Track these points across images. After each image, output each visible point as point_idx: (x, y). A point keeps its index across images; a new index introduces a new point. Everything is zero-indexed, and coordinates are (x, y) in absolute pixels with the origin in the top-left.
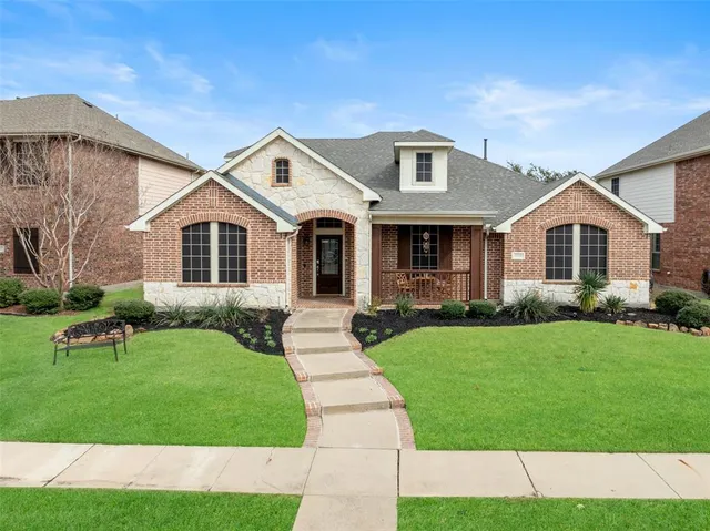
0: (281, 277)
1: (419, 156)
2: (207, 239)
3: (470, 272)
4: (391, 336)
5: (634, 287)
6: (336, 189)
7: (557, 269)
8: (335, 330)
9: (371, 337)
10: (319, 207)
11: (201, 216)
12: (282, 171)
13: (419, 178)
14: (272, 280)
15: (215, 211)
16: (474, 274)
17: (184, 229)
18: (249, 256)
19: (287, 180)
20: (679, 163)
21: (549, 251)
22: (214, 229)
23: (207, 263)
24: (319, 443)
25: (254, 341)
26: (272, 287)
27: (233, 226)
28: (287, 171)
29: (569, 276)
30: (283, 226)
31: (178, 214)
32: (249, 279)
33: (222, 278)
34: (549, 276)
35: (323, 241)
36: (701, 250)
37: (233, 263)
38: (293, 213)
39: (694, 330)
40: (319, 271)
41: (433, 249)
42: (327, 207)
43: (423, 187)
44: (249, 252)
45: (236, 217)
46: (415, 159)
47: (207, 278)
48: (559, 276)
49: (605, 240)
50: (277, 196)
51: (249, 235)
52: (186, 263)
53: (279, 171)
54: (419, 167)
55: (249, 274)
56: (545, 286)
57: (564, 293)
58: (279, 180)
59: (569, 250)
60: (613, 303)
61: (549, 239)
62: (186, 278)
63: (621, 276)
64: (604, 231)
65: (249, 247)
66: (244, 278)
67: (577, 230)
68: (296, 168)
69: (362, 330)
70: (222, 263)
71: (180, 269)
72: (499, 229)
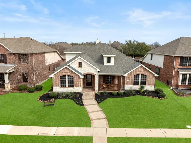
0: (80, 86)
1: (108, 58)
2: (65, 78)
3: (118, 85)
4: (103, 101)
5: (151, 87)
6: (91, 68)
7: (136, 83)
8: (92, 99)
9: (99, 101)
10: (88, 72)
11: (64, 74)
12: (80, 65)
13: (108, 62)
14: (79, 87)
15: (67, 73)
16: (119, 85)
17: (60, 77)
18: (74, 82)
19: (81, 66)
20: (165, 55)
21: (134, 79)
22: (67, 77)
23: (65, 83)
24: (93, 126)
25: (78, 103)
26: (79, 88)
27: (71, 76)
28: (81, 65)
29: (138, 84)
30: (81, 76)
31: (59, 74)
32: (74, 86)
33: (69, 86)
34: (134, 84)
35: (88, 76)
36: (167, 76)
37: (71, 83)
38: (83, 73)
39: (161, 99)
40: (87, 82)
41: (111, 81)
42: (90, 72)
43: (109, 64)
44: (74, 81)
45: (71, 74)
46: (107, 58)
47: (66, 86)
48: (136, 84)
49: (146, 77)
50: (79, 70)
51: (74, 78)
52: (61, 83)
53: (79, 65)
54: (108, 60)
55: (74, 85)
56: (133, 87)
57: (137, 88)
58: (80, 66)
59: (139, 79)
60: (146, 91)
61: (134, 77)
62: (61, 86)
63: (149, 85)
64: (146, 76)
65: (74, 80)
66: (73, 86)
67: (140, 75)
68: (83, 64)
69: (97, 99)
70: (68, 83)
71: (60, 84)
72: (124, 75)
